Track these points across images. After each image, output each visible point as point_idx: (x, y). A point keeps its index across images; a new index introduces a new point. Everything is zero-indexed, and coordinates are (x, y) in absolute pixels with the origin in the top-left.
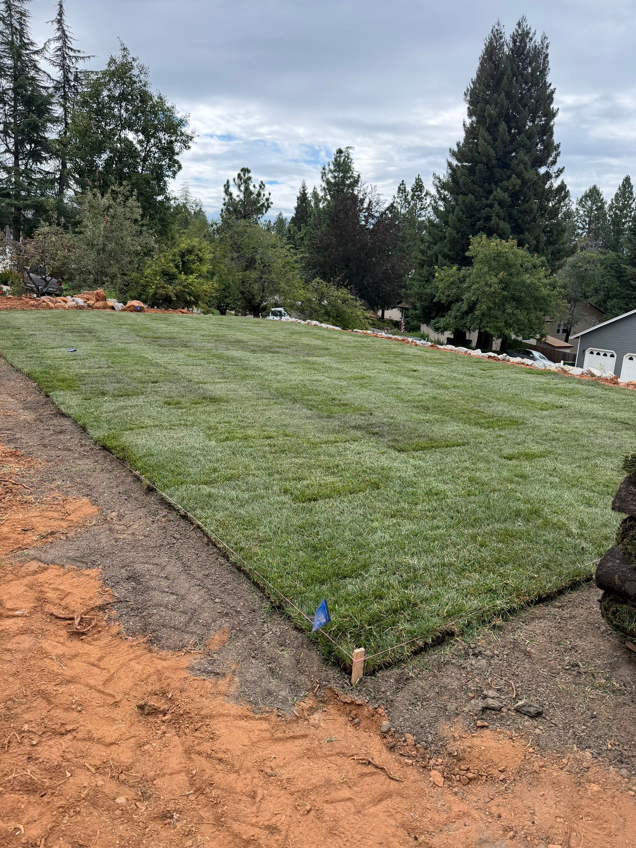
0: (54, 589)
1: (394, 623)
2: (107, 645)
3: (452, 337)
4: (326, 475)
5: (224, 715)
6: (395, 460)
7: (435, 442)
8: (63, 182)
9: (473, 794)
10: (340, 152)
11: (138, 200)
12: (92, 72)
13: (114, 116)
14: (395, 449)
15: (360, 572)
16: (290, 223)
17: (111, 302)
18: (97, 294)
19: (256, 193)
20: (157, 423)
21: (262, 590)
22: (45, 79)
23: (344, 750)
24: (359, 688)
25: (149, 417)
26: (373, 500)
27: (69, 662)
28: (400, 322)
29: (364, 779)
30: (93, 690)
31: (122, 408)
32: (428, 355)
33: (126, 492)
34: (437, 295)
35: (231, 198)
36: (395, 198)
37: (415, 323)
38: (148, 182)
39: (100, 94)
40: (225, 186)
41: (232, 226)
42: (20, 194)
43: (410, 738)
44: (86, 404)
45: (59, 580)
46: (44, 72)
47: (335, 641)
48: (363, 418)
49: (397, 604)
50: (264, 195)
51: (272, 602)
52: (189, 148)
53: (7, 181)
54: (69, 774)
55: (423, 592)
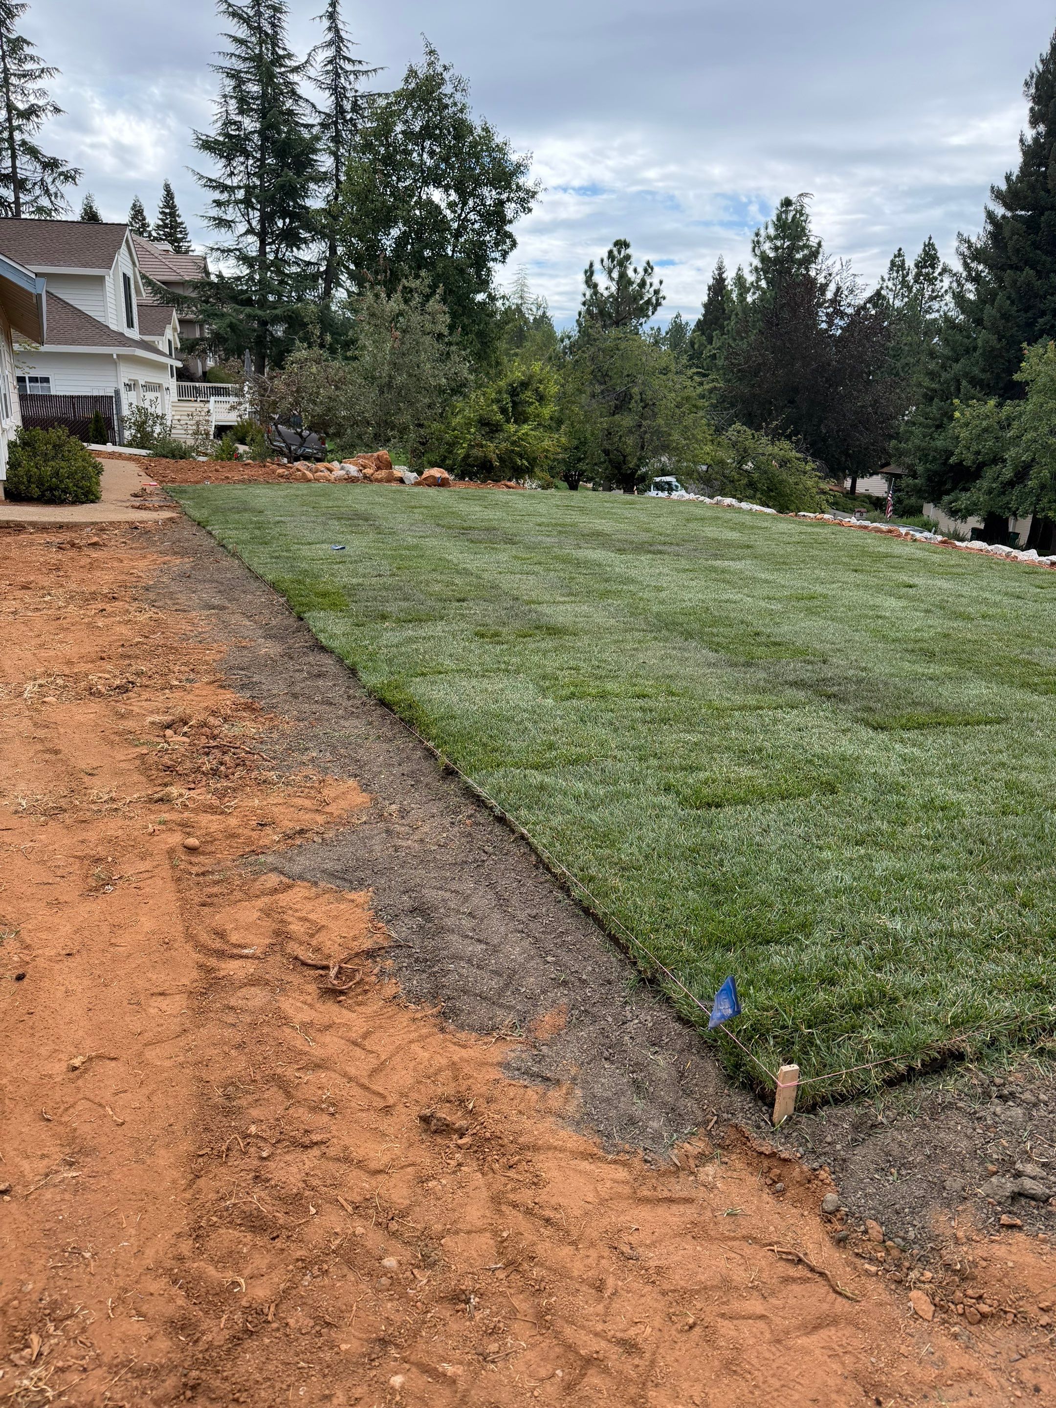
0: (301, 919)
1: (853, 1029)
2: (378, 1014)
3: (982, 526)
4: (739, 765)
5: (555, 1148)
6: (867, 744)
7: (943, 714)
8: (331, 278)
9: (988, 1341)
10: (787, 203)
11: (444, 300)
12: (380, 95)
13: (412, 165)
14: (868, 724)
15: (795, 935)
16: (694, 331)
17: (400, 470)
18: (378, 458)
19: (638, 281)
20: (462, 666)
21: (624, 949)
22: (307, 112)
23: (755, 1233)
24: (785, 1131)
25: (451, 655)
26: (823, 812)
27: (319, 1035)
28: (886, 499)
29: (789, 1287)
30: (353, 1084)
31: (410, 640)
32: (936, 558)
33: (412, 774)
34: (957, 451)
35: (596, 293)
36: (883, 280)
37: (913, 500)
38: (462, 271)
39: (391, 130)
40: (586, 272)
41: (595, 340)
42: (266, 299)
43: (876, 1230)
44: (357, 633)
45: (309, 906)
46: (307, 101)
47: (748, 1048)
48: (810, 667)
49: (860, 996)
50: (651, 285)
51: (640, 972)
52: (530, 210)
53: (248, 280)
54: (313, 1210)
55: (910, 979)
